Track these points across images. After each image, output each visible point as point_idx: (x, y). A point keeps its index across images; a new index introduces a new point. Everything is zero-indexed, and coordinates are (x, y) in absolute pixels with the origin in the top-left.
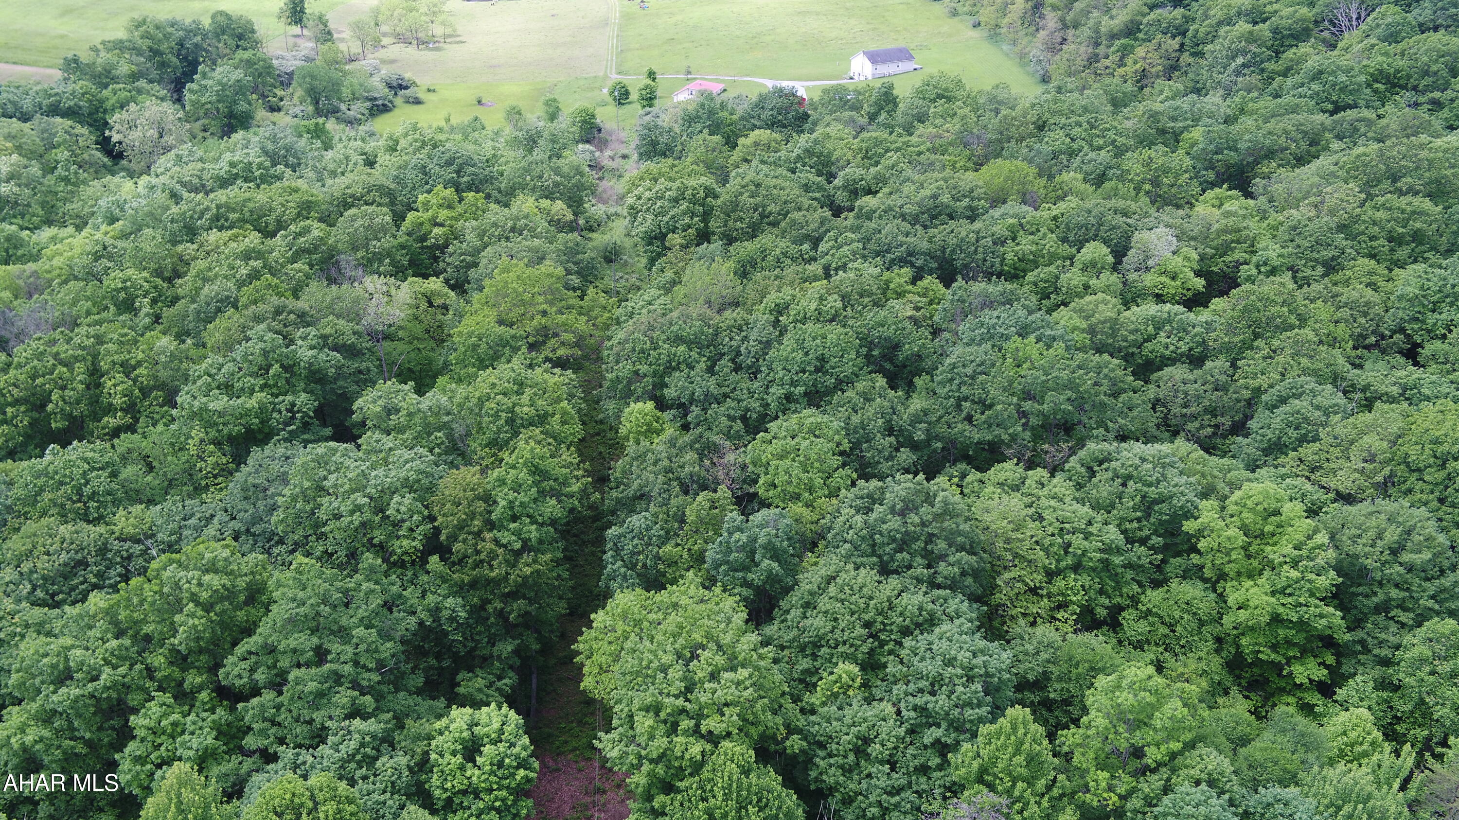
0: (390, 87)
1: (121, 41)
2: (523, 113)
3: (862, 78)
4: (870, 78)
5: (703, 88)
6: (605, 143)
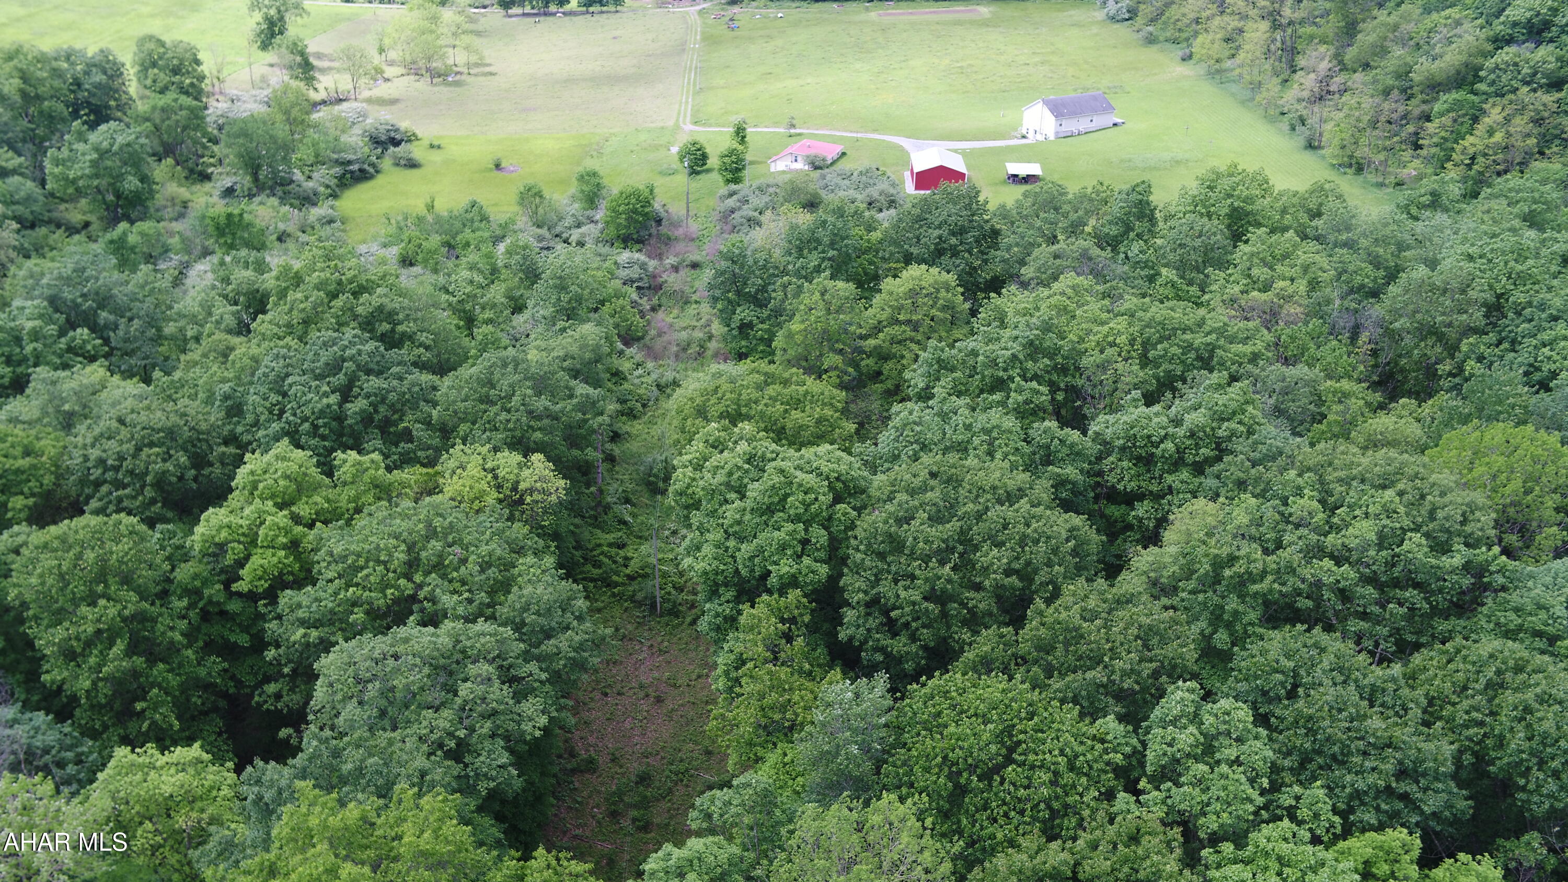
0: (376, 141)
2: (546, 194)
3: (1040, 137)
4: (1052, 137)
5: (812, 152)
6: (668, 241)
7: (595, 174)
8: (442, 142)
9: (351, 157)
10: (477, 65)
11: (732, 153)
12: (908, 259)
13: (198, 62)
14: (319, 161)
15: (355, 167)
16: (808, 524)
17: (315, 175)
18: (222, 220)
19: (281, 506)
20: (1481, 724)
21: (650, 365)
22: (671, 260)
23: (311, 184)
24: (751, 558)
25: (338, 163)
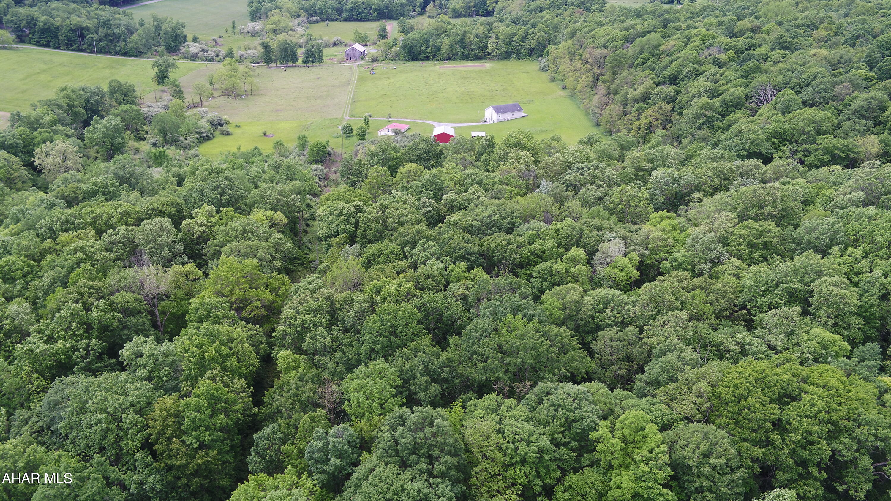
0: (212, 124)
1: (50, 101)
2: (285, 144)
3: (492, 122)
4: (496, 122)
5: (396, 128)
6: (333, 162)
7: (304, 136)
8: (241, 125)
9: (203, 130)
10: (255, 91)
11: (361, 128)
14: (189, 132)
15: (205, 135)
17: (188, 138)
18: (157, 154)
23: (187, 141)
25: (197, 133)
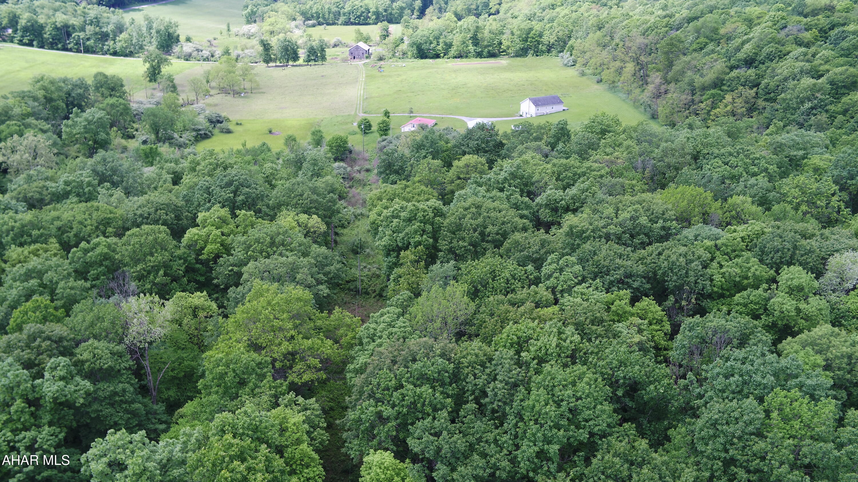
0: (211, 121)
1: (23, 92)
2: (297, 140)
3: (528, 116)
4: (534, 116)
5: (421, 123)
6: (354, 161)
7: (320, 131)
8: (243, 123)
9: (201, 127)
10: (255, 89)
11: (384, 122)
12: (464, 153)
13: (122, 86)
14: (185, 129)
15: (202, 132)
16: (425, 223)
17: (183, 135)
18: (148, 151)
19: (217, 228)
20: (655, 263)
21: (350, 208)
22: (357, 168)
23: (182, 139)
24: (403, 238)
25: (194, 130)
